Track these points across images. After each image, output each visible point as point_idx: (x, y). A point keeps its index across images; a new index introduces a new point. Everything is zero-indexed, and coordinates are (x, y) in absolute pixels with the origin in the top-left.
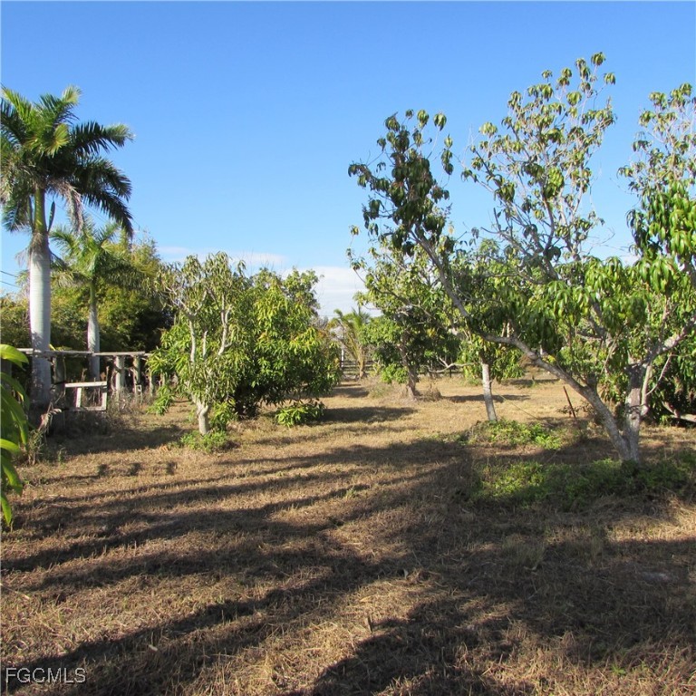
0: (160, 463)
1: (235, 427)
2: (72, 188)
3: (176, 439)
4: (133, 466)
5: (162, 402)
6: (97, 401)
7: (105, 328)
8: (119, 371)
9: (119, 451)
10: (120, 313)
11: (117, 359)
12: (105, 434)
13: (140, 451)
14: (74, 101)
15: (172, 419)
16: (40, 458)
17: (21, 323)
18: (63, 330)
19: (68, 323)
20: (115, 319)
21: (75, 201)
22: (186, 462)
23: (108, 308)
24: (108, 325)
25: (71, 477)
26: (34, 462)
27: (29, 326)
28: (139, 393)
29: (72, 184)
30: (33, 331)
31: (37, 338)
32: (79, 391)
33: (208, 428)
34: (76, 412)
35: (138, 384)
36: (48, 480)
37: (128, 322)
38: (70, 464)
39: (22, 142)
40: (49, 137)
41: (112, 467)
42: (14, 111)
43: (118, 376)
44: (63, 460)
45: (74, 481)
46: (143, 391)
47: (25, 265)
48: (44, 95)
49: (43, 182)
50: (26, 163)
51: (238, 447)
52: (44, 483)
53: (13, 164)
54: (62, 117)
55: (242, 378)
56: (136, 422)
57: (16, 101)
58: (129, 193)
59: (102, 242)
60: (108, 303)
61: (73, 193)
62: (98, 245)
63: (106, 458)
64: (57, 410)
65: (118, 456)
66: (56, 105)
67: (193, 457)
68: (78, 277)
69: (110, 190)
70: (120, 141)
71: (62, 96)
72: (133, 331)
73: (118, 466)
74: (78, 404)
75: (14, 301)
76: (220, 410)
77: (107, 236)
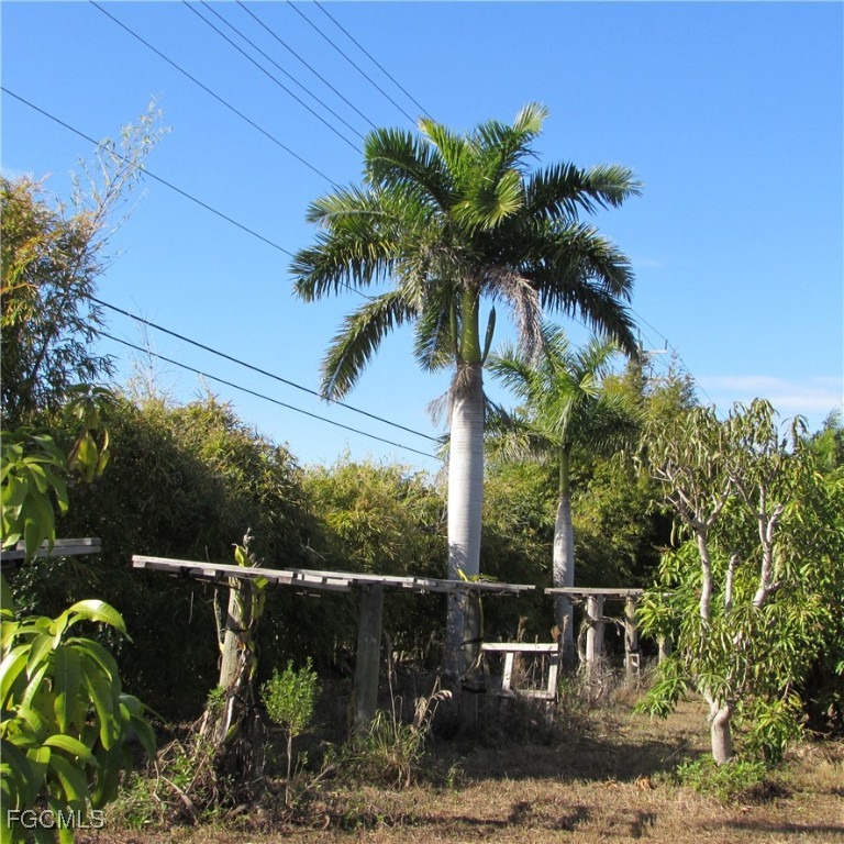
0: (625, 811)
1: (801, 753)
2: (523, 282)
3: (671, 767)
4: (572, 812)
5: (663, 692)
6: (539, 678)
7: (589, 539)
8: (594, 624)
9: (557, 781)
10: (618, 510)
11: (590, 601)
12: (547, 744)
13: (600, 783)
14: (534, 129)
15: (685, 726)
16: (419, 778)
17: (434, 526)
18: (507, 541)
19: (517, 530)
20: (610, 521)
21: (528, 305)
22: (676, 816)
23: (597, 500)
24: (595, 534)
25: (458, 819)
26: (407, 784)
27: (446, 531)
28: (634, 669)
29: (525, 275)
30: (451, 543)
31: (458, 554)
32: (509, 658)
33: (730, 751)
34: (500, 698)
35: (632, 651)
36: (417, 819)
37: (634, 529)
38: (465, 794)
39: (445, 207)
40: (489, 199)
41: (536, 808)
42: (435, 156)
43: (590, 633)
44: (458, 785)
45: (461, 825)
46: (643, 665)
47: (443, 422)
48: (484, 123)
49: (475, 274)
50: (447, 243)
51: (788, 795)
52: (410, 823)
53: (426, 248)
54: (512, 159)
55: (821, 653)
56: (613, 727)
57: (438, 140)
58: (628, 285)
59: (581, 376)
60: (597, 492)
61: (525, 290)
62: (574, 384)
63: (531, 789)
64: (445, 692)
65: (556, 788)
66: (503, 139)
67: (692, 807)
68: (538, 444)
69: (595, 281)
70: (615, 197)
71: (514, 121)
72: (640, 546)
73: (547, 809)
74: (506, 682)
75: (426, 486)
76: (769, 715)
77: (592, 364)
